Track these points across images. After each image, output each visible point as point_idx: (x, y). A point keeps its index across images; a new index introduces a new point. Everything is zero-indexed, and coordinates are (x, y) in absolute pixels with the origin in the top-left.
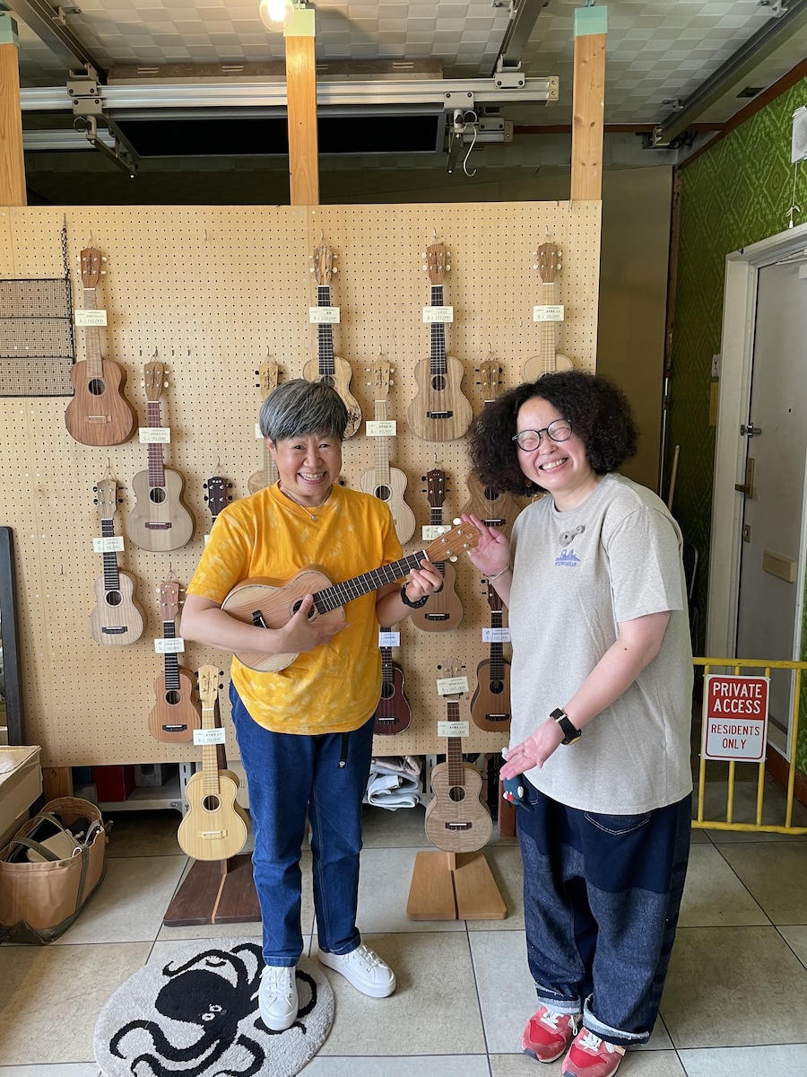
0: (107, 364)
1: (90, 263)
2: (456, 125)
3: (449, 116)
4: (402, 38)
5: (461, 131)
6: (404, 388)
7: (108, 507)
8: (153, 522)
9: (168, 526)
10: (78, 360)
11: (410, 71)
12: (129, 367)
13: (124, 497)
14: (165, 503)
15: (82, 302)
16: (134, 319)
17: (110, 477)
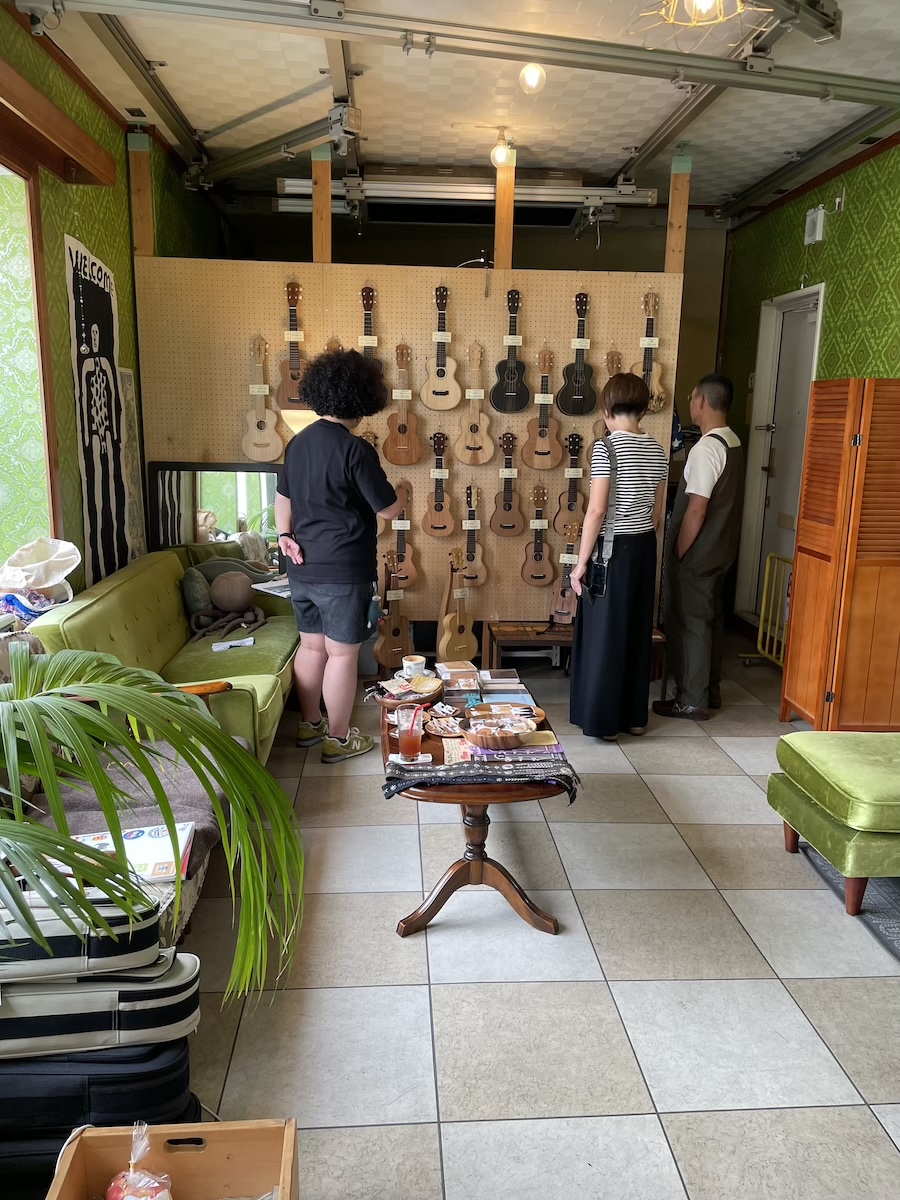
4: (559, 159)
5: (594, 220)
11: (562, 179)
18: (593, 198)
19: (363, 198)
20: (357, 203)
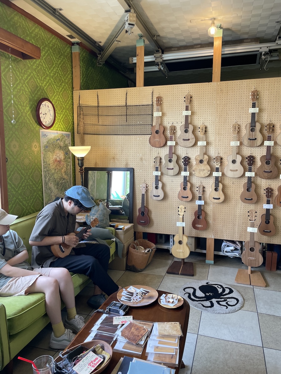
0: (161, 126)
1: (159, 100)
2: (263, 56)
3: (261, 54)
4: (247, 33)
5: (264, 58)
6: (242, 132)
7: (157, 164)
8: (169, 168)
9: (173, 169)
10: (153, 125)
11: (249, 42)
12: (165, 127)
13: (161, 161)
14: (172, 163)
15: (155, 110)
16: (168, 114)
17: (158, 156)
18: (263, 48)
19: (162, 61)
20: (160, 63)
